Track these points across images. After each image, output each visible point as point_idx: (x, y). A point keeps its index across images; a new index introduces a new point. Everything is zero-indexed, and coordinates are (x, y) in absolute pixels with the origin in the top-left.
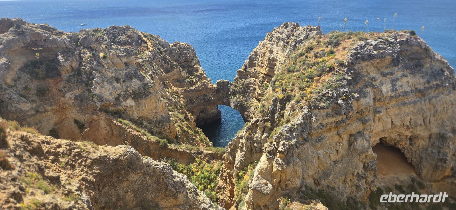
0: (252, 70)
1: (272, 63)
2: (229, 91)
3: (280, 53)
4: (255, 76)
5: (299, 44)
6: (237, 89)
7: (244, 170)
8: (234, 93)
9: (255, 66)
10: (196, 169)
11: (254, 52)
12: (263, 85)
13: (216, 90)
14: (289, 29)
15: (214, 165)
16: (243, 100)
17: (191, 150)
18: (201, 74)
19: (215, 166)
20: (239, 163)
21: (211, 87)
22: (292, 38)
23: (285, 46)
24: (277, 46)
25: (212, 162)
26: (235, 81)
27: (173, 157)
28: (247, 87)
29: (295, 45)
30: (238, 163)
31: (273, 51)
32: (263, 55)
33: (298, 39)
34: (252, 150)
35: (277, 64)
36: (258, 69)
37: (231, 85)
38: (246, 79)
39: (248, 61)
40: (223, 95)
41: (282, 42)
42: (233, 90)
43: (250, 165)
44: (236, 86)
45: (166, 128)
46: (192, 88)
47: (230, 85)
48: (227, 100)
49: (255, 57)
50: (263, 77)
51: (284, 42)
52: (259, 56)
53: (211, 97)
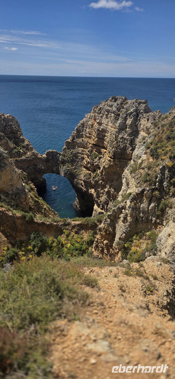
0: (80, 140)
1: (101, 134)
2: (58, 160)
3: (110, 124)
4: (83, 146)
5: (130, 116)
6: (66, 158)
7: (130, 241)
8: (63, 162)
9: (83, 137)
10: (65, 241)
11: (81, 124)
12: (92, 154)
13: (46, 159)
14: (119, 102)
15: (83, 236)
16: (72, 168)
17: (58, 222)
18: (27, 145)
19: (85, 236)
20: (124, 235)
21: (40, 157)
22: (122, 111)
23: (116, 118)
24: (107, 118)
25: (81, 232)
26: (63, 151)
27: (40, 230)
28: (75, 156)
29: (126, 117)
30: (122, 234)
31: (102, 122)
32: (90, 127)
33: (129, 112)
34: (137, 220)
35: (108, 135)
36: (86, 140)
37: (60, 154)
38: (74, 149)
39: (75, 132)
40: (52, 164)
41: (113, 115)
42: (62, 159)
43: (135, 235)
44: (64, 156)
45: (22, 201)
46: (22, 158)
47: (58, 155)
48: (57, 168)
49: (82, 129)
50: (92, 147)
51: (115, 114)
52: (86, 128)
53: (41, 166)
